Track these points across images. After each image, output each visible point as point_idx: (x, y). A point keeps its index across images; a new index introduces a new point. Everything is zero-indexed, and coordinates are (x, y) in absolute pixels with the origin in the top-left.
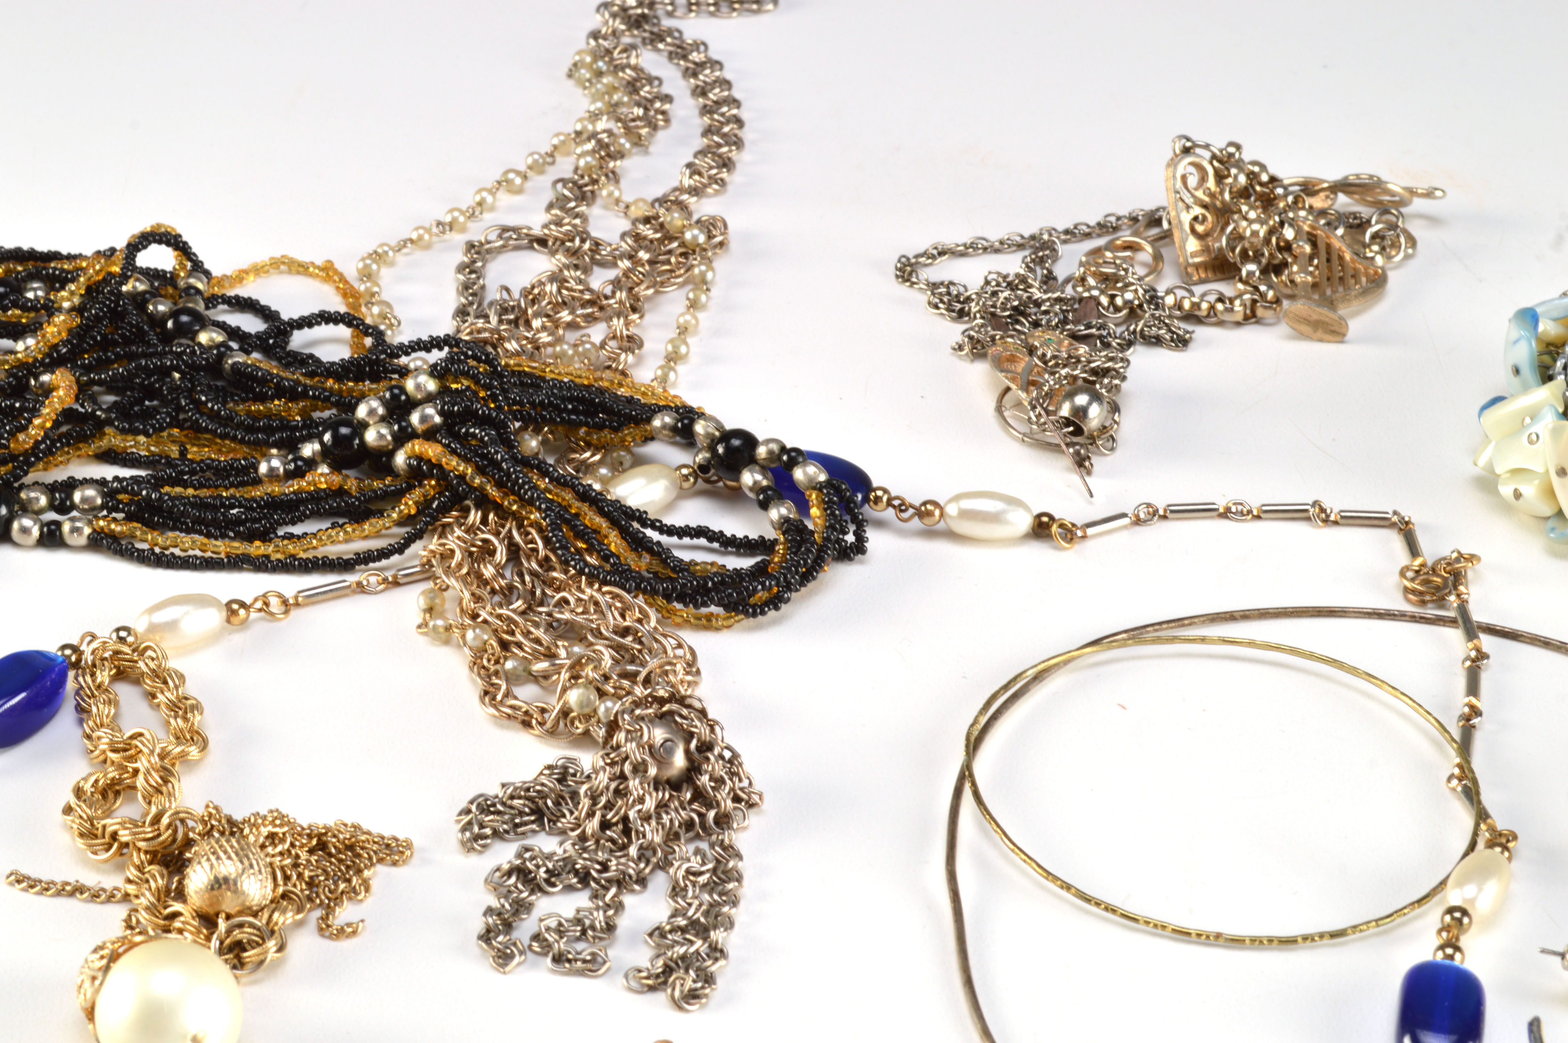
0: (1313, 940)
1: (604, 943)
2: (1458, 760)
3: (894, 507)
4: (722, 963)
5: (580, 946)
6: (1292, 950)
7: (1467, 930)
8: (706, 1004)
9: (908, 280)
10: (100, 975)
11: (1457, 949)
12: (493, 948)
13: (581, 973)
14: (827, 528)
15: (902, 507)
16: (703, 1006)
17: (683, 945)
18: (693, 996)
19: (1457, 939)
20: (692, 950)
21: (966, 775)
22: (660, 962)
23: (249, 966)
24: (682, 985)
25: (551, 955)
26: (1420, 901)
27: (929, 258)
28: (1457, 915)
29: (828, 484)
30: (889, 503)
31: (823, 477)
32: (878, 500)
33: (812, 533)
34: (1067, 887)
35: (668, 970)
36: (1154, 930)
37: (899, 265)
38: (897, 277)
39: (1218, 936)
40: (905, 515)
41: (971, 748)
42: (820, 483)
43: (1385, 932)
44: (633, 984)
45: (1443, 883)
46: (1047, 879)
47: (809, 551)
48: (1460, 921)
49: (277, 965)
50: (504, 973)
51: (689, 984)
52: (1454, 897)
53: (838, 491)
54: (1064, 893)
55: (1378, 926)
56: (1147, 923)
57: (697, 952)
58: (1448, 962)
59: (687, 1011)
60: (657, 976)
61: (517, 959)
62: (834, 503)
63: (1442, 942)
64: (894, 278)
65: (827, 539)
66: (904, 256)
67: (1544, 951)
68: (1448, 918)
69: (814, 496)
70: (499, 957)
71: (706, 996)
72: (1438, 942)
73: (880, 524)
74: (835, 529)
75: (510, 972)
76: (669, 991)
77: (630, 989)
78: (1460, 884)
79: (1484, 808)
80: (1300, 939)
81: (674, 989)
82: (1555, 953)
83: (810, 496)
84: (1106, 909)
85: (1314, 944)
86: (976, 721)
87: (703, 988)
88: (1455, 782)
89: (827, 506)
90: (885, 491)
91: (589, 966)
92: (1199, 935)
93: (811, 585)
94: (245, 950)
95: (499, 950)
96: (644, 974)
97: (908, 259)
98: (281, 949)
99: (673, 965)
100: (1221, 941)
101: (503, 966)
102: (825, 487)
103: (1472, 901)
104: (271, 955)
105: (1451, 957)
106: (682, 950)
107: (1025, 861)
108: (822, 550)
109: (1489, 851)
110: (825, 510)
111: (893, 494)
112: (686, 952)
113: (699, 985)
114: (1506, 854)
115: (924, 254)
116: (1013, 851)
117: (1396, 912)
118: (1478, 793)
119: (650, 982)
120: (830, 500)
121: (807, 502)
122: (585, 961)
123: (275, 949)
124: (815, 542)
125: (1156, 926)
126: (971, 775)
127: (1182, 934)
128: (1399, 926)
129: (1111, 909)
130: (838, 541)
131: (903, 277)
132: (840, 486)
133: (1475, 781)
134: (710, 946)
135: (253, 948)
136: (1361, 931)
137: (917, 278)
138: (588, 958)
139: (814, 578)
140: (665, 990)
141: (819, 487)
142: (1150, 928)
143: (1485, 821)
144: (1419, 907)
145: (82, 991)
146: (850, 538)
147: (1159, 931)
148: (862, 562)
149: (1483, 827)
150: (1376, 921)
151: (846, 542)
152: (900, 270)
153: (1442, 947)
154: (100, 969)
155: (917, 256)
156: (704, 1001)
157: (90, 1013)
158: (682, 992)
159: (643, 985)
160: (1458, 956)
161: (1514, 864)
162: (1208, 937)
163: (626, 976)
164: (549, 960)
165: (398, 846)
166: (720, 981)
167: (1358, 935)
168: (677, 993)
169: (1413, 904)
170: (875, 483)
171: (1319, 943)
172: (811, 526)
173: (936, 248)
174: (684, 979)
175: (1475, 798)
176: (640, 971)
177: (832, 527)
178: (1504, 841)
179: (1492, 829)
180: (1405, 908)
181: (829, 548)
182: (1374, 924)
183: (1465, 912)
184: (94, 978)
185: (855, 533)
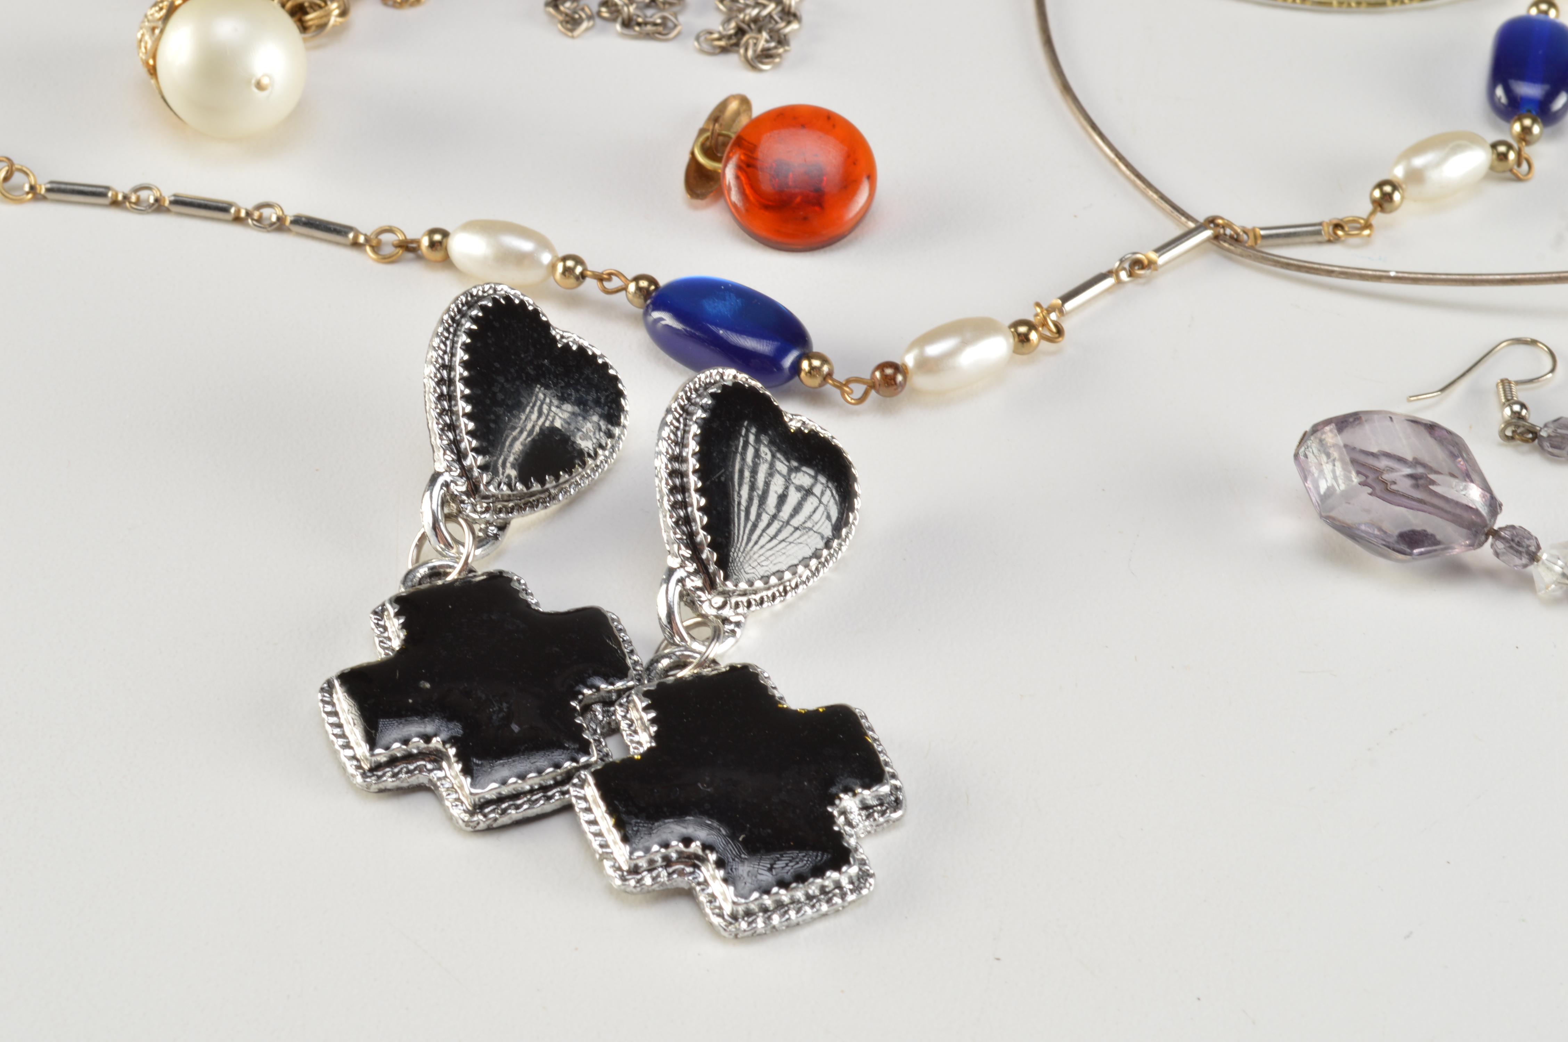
1: (675, 9)
4: (794, 26)
5: (649, 12)
8: (779, 64)
10: (160, 24)
12: (560, 12)
13: (651, 35)
16: (776, 66)
17: (754, 7)
18: (766, 55)
20: (765, 13)
22: (733, 25)
23: (312, 31)
24: (755, 44)
25: (620, 20)
35: (740, 32)
44: (706, 47)
49: (340, 30)
50: (573, 37)
51: (762, 44)
57: (770, 15)
58: (1542, 17)
59: (761, 70)
60: (729, 37)
61: (585, 25)
70: (567, 22)
71: (779, 55)
75: (579, 36)
76: (742, 51)
77: (702, 51)
81: (746, 50)
85: (1403, 7)
87: (775, 48)
91: (660, 29)
94: (307, 13)
95: (567, 15)
96: (716, 36)
98: (343, 13)
99: (745, 27)
101: (572, 30)
104: (333, 20)
105: (1546, 13)
106: (755, 12)
112: (758, 14)
113: (773, 44)
119: (722, 43)
122: (655, 24)
123: (336, 12)
134: (783, 11)
135: (315, 11)
138: (659, 21)
140: (738, 52)
145: (143, 44)
154: (160, 19)
156: (777, 60)
157: (152, 68)
158: (755, 51)
159: (715, 47)
160: (1552, 14)
163: (698, 38)
164: (618, 27)
166: (794, 45)
168: (750, 53)
174: (757, 39)
176: (711, 33)
184: (153, 29)
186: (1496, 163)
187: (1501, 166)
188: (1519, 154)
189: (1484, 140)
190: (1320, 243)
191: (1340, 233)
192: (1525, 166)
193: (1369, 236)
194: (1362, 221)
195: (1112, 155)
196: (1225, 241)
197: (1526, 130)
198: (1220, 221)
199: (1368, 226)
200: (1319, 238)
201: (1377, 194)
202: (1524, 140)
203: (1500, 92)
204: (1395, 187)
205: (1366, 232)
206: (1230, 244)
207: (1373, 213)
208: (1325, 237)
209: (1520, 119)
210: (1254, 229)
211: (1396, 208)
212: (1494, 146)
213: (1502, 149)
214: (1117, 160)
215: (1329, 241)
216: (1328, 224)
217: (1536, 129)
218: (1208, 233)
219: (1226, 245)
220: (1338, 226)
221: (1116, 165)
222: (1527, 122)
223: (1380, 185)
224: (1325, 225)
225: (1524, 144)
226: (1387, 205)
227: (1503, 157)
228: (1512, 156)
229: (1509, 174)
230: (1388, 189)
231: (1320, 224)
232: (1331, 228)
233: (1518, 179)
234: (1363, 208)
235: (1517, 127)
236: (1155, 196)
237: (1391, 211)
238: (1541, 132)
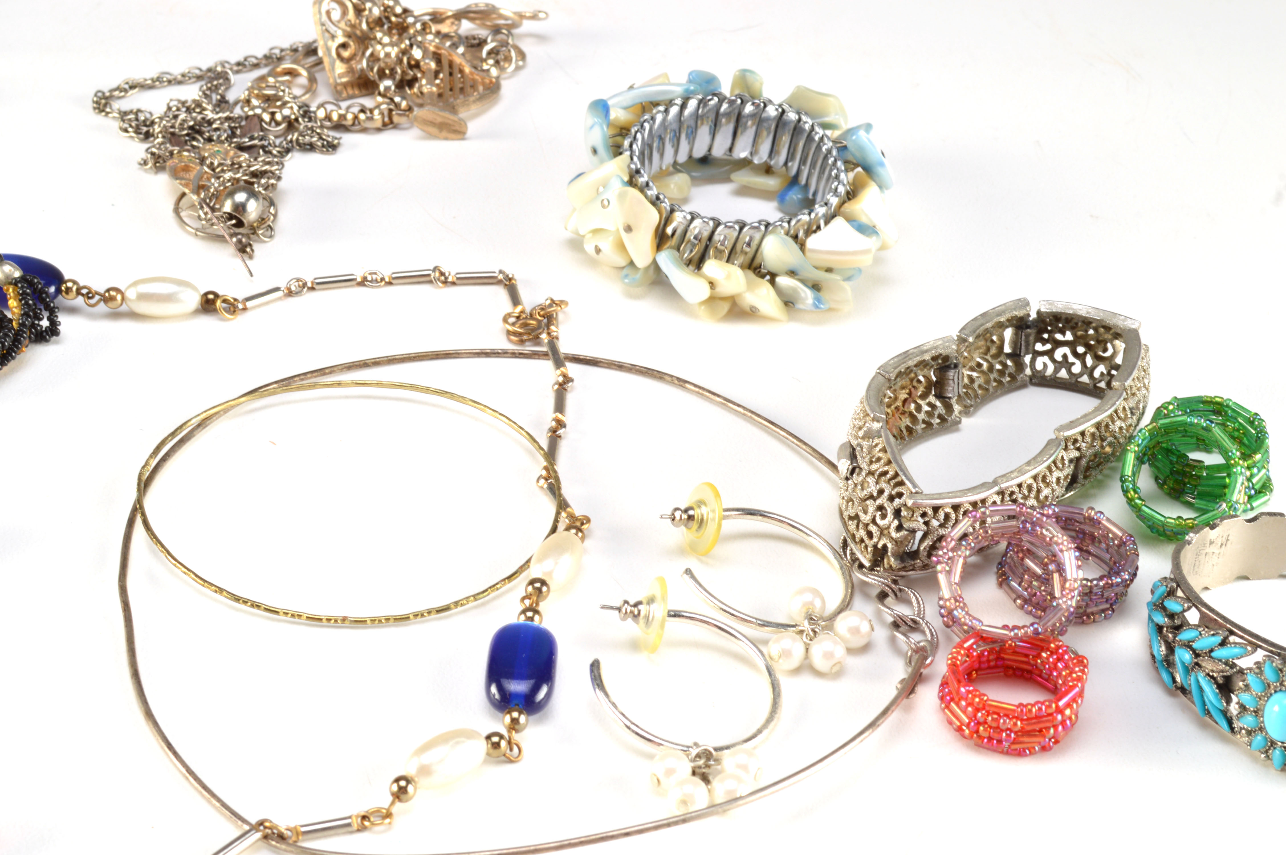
0: (422, 615)
2: (545, 464)
3: (83, 295)
6: (406, 625)
7: (546, 597)
9: (103, 111)
11: (536, 612)
14: (22, 315)
15: (89, 295)
19: (537, 604)
21: (138, 509)
26: (510, 578)
27: (121, 91)
28: (538, 585)
29: (23, 279)
30: (78, 293)
31: (17, 274)
32: (68, 290)
33: (11, 321)
34: (220, 590)
36: (293, 619)
37: (95, 99)
38: (95, 108)
39: (344, 619)
40: (92, 301)
41: (143, 485)
42: (15, 279)
43: (483, 604)
45: (528, 561)
46: (203, 586)
47: (6, 335)
48: (539, 590)
52: (534, 572)
53: (31, 284)
54: (217, 596)
55: (476, 600)
56: (286, 614)
58: (529, 623)
62: (28, 294)
63: (524, 607)
64: (91, 110)
65: (22, 325)
66: (99, 91)
67: (603, 607)
68: (530, 589)
69: (11, 290)
72: (521, 607)
73: (73, 310)
74: (29, 316)
78: (540, 560)
79: (564, 500)
80: (411, 616)
82: (612, 608)
83: (8, 290)
84: (252, 606)
86: (147, 464)
88: (542, 481)
89: (22, 297)
90: (75, 282)
92: (329, 620)
93: (12, 364)
97: (104, 93)
100: (347, 623)
102: (19, 282)
103: (550, 574)
105: (531, 619)
107: (185, 573)
108: (19, 334)
109: (566, 532)
110: (20, 300)
111: (82, 284)
114: (580, 534)
115: (118, 89)
116: (175, 565)
117: (490, 588)
118: (559, 488)
120: (24, 293)
121: (5, 295)
124: (13, 328)
125: (293, 616)
126: (142, 507)
127: (315, 620)
128: (494, 598)
129: (256, 605)
130: (33, 326)
131: (99, 108)
132: (32, 280)
133: (557, 479)
136: (462, 605)
137: (111, 108)
139: (13, 358)
141: (15, 283)
142: (288, 618)
143: (565, 510)
144: (509, 582)
146: (45, 323)
147: (296, 620)
148: (57, 343)
149: (564, 514)
150: (474, 596)
151: (42, 327)
152: (97, 102)
153: (524, 612)
155: (111, 91)
160: (537, 617)
161: (587, 542)
162: (336, 621)
167: (460, 609)
169: (504, 580)
170: (66, 277)
171: (428, 618)
172: (10, 316)
173: (127, 83)
175: (557, 493)
177: (26, 315)
178: (578, 524)
179: (571, 516)
180: (497, 584)
181: (25, 332)
182: (472, 598)
183: (543, 583)
185: (49, 319)
186: (491, 751)
187: (495, 752)
188: (509, 742)
189: (479, 734)
190: (352, 832)
191: (367, 823)
192: (516, 749)
193: (390, 823)
194: (384, 811)
195: (184, 771)
196: (272, 840)
197: (515, 721)
198: (267, 824)
199: (389, 815)
200: (349, 829)
201: (395, 788)
202: (514, 729)
203: (494, 689)
204: (408, 781)
205: (388, 821)
206: (277, 842)
207: (393, 803)
208: (355, 827)
209: (509, 712)
210: (295, 828)
211: (411, 798)
212: (488, 738)
213: (495, 739)
214: (188, 775)
215: (358, 830)
216: (357, 817)
217: (523, 719)
218: (259, 835)
219: (274, 843)
220: (364, 818)
221: (187, 778)
222: (515, 714)
223: (397, 780)
224: (354, 818)
225: (514, 732)
226: (403, 797)
227: (496, 746)
228: (503, 744)
229: (503, 758)
230: (403, 783)
231: (350, 817)
232: (359, 820)
233: (511, 761)
234: (385, 800)
235: (507, 719)
236: (218, 805)
237: (407, 801)
238: (527, 721)
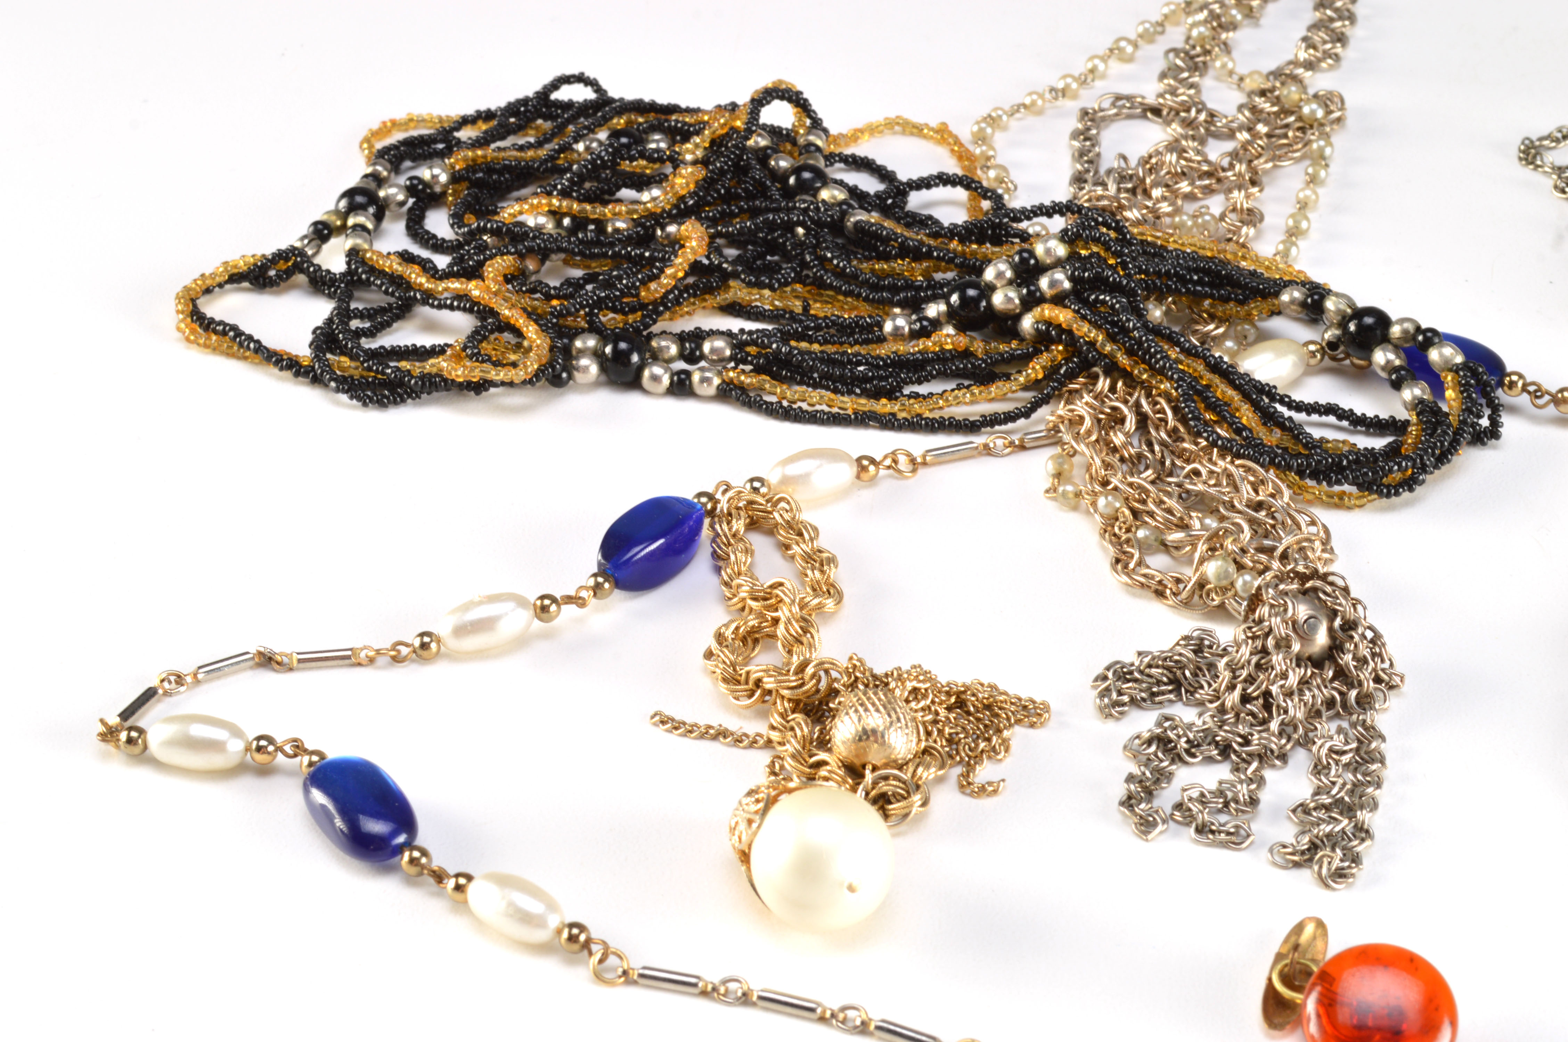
1: (1246, 816)
3: (1529, 393)
4: (1368, 843)
5: (1223, 818)
8: (1352, 883)
9: (1532, 163)
10: (757, 818)
12: (1136, 814)
13: (1224, 845)
14: (1463, 410)
15: (1537, 393)
16: (1350, 885)
17: (1329, 823)
18: (1340, 875)
20: (1337, 829)
22: (1306, 839)
23: (893, 818)
24: (1330, 863)
25: (1194, 825)
27: (1553, 141)
29: (1465, 366)
30: (1524, 389)
31: (1459, 359)
32: (1512, 385)
33: (1447, 415)
35: (1314, 847)
37: (1522, 147)
38: (1520, 159)
40: (1540, 402)
42: (1457, 365)
44: (1278, 859)
47: (1445, 433)
49: (920, 817)
50: (1147, 840)
51: (1336, 863)
53: (1475, 374)
57: (1343, 831)
59: (1334, 889)
60: (1303, 853)
61: (1160, 828)
62: (1471, 386)
64: (1516, 161)
65: (1463, 422)
66: (1528, 139)
69: (1449, 378)
70: (1141, 824)
71: (1353, 875)
73: (1513, 410)
74: (1471, 412)
75: (1152, 839)
76: (1316, 868)
77: (1275, 864)
81: (1321, 867)
83: (1446, 377)
87: (1349, 867)
89: (1463, 388)
90: (1521, 376)
91: (1233, 838)
93: (1444, 468)
94: (890, 803)
95: (1141, 817)
96: (1290, 850)
97: (1532, 142)
98: (924, 804)
99: (1318, 842)
101: (1146, 833)
102: (1461, 369)
104: (915, 809)
106: (1328, 829)
108: (1458, 433)
110: (1462, 392)
111: (1529, 379)
112: (1332, 830)
113: (1346, 864)
115: (1548, 137)
119: (1296, 858)
120: (1468, 384)
121: (1443, 383)
122: (1229, 833)
123: (920, 803)
124: (1449, 425)
130: (1474, 425)
131: (1526, 159)
132: (1476, 369)
134: (1356, 826)
135: (899, 801)
137: (1542, 160)
138: (1232, 830)
139: (1449, 461)
140: (1311, 867)
141: (1456, 369)
145: (737, 833)
146: (1485, 422)
148: (1495, 448)
151: (1480, 425)
152: (1524, 152)
154: (756, 812)
155: (1541, 139)
156: (1351, 880)
157: (745, 857)
158: (1329, 869)
159: (1288, 861)
163: (1271, 851)
164: (1192, 830)
165: (1035, 708)
166: (1366, 861)
168: (1324, 871)
170: (1509, 369)
172: (1445, 409)
173: (1560, 131)
174: (1332, 858)
176: (1285, 847)
177: (1469, 410)
181: (1465, 431)
184: (750, 822)
185: (1490, 418)
